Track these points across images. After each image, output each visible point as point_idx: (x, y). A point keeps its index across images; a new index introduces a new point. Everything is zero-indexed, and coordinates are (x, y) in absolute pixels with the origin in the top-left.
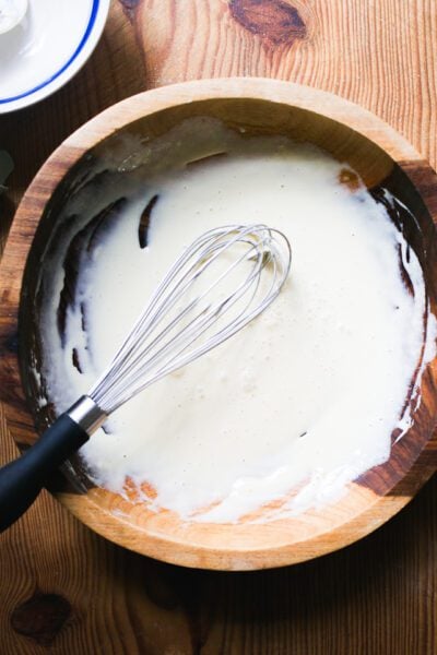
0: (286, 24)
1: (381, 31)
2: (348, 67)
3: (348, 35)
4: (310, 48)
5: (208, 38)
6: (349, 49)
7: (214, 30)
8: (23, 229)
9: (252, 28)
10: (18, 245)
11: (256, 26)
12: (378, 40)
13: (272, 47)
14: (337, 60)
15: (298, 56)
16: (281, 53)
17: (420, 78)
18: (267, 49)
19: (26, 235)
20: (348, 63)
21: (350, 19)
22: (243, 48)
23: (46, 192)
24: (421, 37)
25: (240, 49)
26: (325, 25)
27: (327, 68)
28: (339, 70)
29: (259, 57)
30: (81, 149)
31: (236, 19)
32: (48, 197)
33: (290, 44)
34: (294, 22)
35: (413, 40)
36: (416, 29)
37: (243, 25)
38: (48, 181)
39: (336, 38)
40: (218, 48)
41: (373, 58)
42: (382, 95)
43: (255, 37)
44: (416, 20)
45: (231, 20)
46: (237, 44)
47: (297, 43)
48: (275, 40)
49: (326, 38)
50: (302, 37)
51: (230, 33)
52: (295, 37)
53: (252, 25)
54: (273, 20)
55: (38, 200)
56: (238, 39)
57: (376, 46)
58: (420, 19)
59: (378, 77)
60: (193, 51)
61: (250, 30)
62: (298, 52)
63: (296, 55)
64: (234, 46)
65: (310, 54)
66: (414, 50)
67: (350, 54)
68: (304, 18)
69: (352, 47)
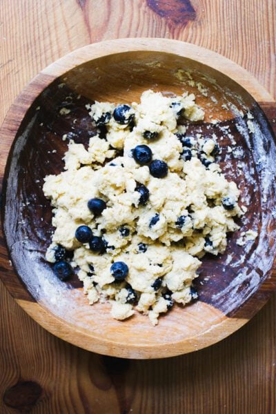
0: (182, 10)
1: (245, 16)
2: (223, 39)
3: (223, 18)
4: (198, 26)
5: (132, 20)
6: (224, 27)
7: (136, 14)
8: (10, 126)
9: (160, 12)
10: (6, 136)
11: (163, 12)
12: (243, 22)
13: (174, 25)
14: (216, 35)
15: (190, 32)
16: (180, 29)
17: (269, 47)
18: (170, 27)
19: (12, 130)
20: (223, 37)
21: (225, 8)
22: (155, 26)
23: (27, 103)
24: (270, 20)
25: (153, 27)
26: (208, 12)
27: (209, 40)
28: (217, 41)
29: (165, 32)
30: (53, 77)
31: (150, 7)
32: (29, 106)
33: (185, 24)
34: (188, 10)
35: (266, 22)
36: (267, 15)
37: (154, 11)
38: (29, 96)
39: (215, 20)
40: (138, 26)
41: (240, 34)
42: (245, 58)
43: (163, 19)
44: (267, 8)
45: (147, 8)
46: (151, 23)
47: (190, 23)
48: (175, 22)
49: (209, 20)
50: (194, 19)
51: (146, 16)
52: (189, 19)
53: (160, 11)
54: (174, 8)
55: (21, 108)
56: (151, 20)
57: (241, 26)
58: (270, 9)
59: (243, 46)
60: (122, 28)
61: (160, 14)
62: (190, 28)
63: (190, 30)
64: (148, 25)
65: (199, 30)
66: (266, 28)
67: (224, 30)
68: (195, 7)
69: (226, 26)
